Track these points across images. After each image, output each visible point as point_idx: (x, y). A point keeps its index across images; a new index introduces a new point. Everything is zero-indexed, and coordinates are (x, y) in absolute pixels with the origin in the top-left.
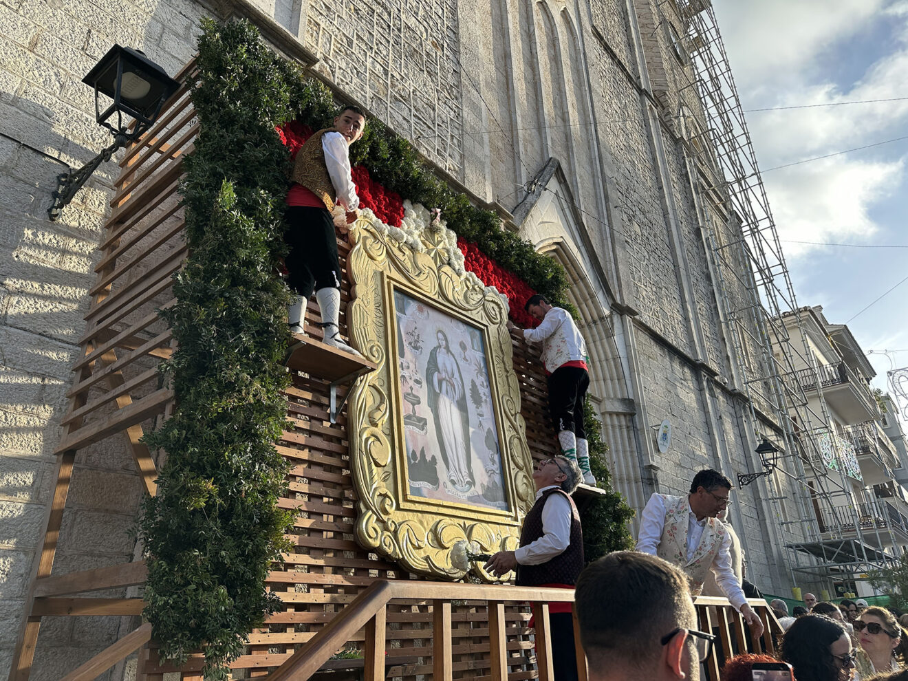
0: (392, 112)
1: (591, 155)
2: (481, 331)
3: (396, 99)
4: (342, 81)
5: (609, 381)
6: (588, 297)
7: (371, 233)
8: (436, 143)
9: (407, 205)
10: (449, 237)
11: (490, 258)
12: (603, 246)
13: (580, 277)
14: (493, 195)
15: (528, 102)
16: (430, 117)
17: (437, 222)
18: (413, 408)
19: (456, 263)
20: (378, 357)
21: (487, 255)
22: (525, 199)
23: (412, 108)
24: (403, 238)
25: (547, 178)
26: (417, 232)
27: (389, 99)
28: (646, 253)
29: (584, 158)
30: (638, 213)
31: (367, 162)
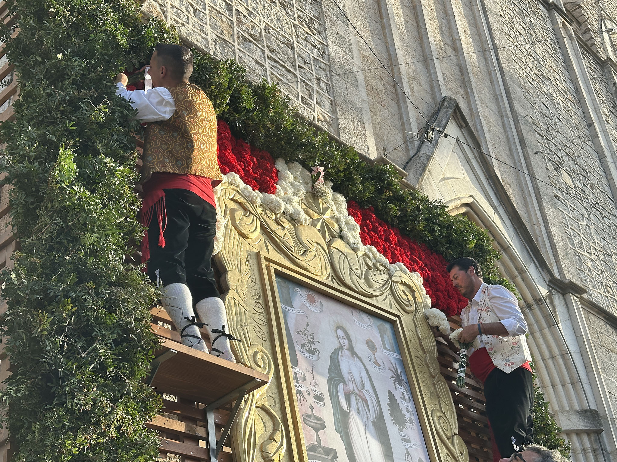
0: (241, 55)
1: (494, 90)
2: (393, 323)
3: (245, 39)
4: (177, 22)
5: (560, 387)
6: (516, 273)
7: (240, 204)
8: (300, 90)
9: (280, 165)
10: (337, 203)
11: (392, 226)
12: (526, 205)
13: (502, 247)
14: (377, 148)
15: (408, 31)
16: (288, 58)
17: (321, 184)
18: (317, 434)
19: (349, 235)
20: (265, 368)
21: (387, 222)
22: (418, 150)
23: (266, 49)
24: (280, 207)
25: (444, 122)
26: (296, 199)
27: (236, 40)
28: (584, 211)
29: (487, 95)
30: (565, 158)
31: (227, 116)
